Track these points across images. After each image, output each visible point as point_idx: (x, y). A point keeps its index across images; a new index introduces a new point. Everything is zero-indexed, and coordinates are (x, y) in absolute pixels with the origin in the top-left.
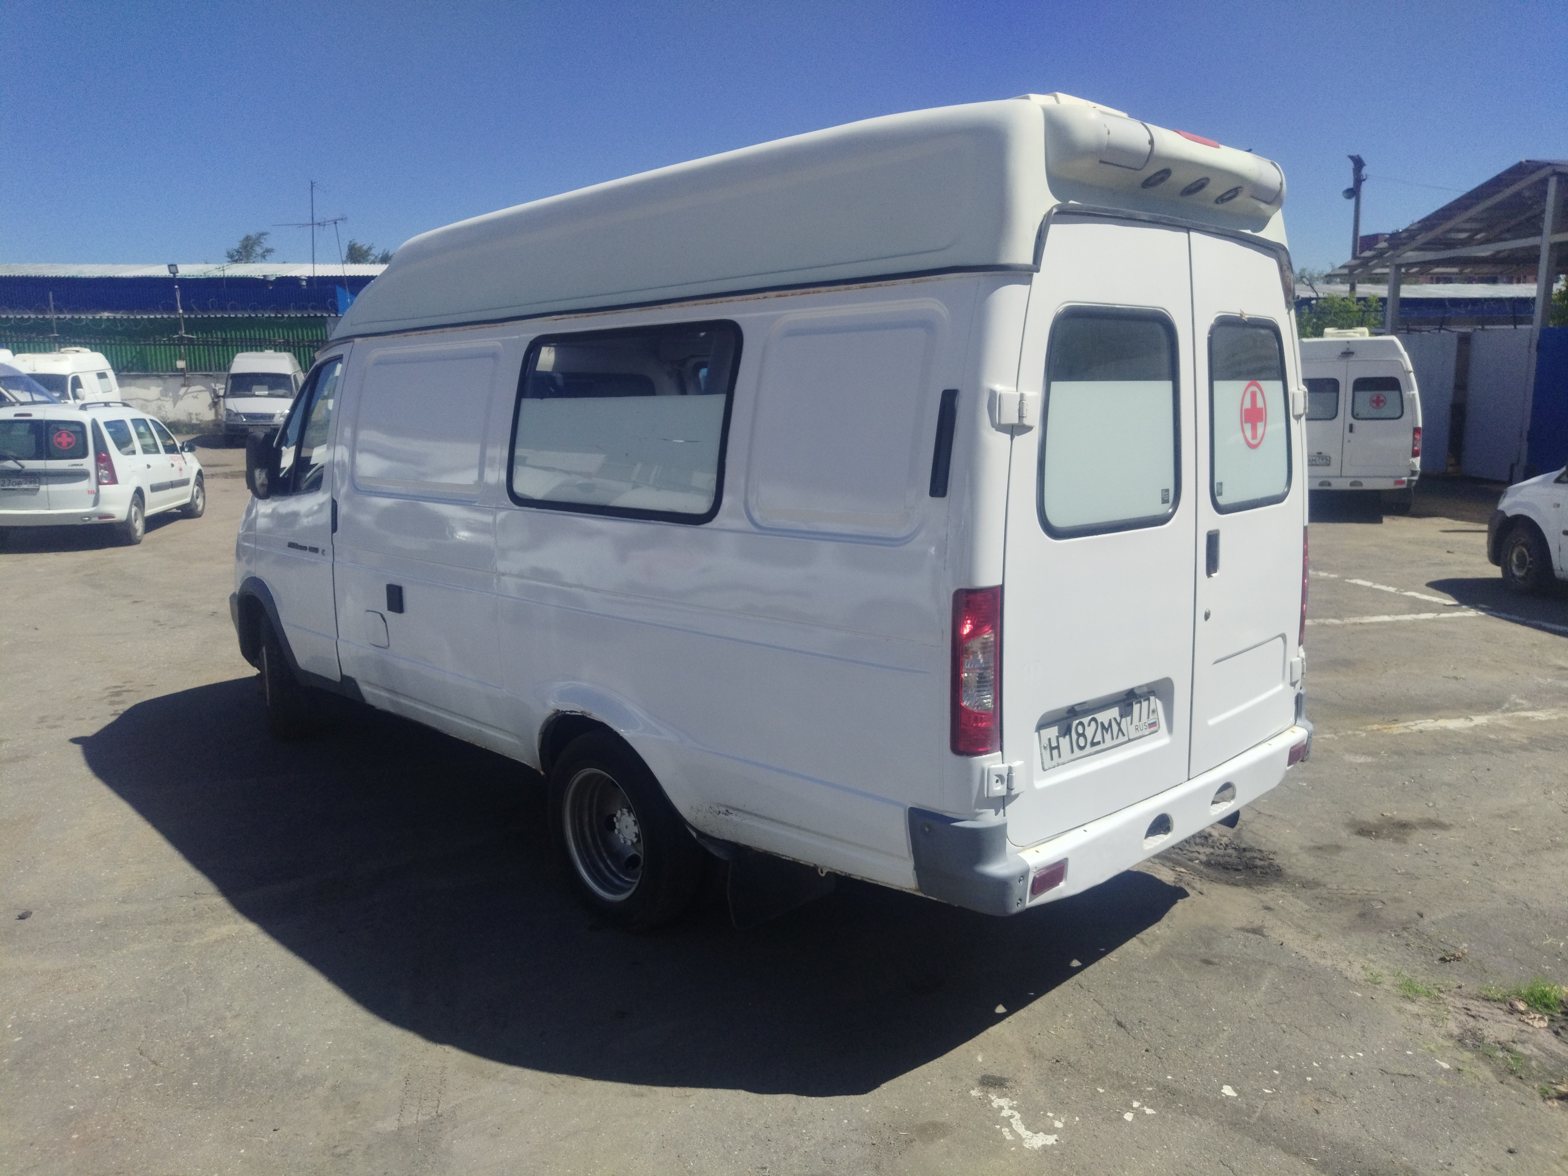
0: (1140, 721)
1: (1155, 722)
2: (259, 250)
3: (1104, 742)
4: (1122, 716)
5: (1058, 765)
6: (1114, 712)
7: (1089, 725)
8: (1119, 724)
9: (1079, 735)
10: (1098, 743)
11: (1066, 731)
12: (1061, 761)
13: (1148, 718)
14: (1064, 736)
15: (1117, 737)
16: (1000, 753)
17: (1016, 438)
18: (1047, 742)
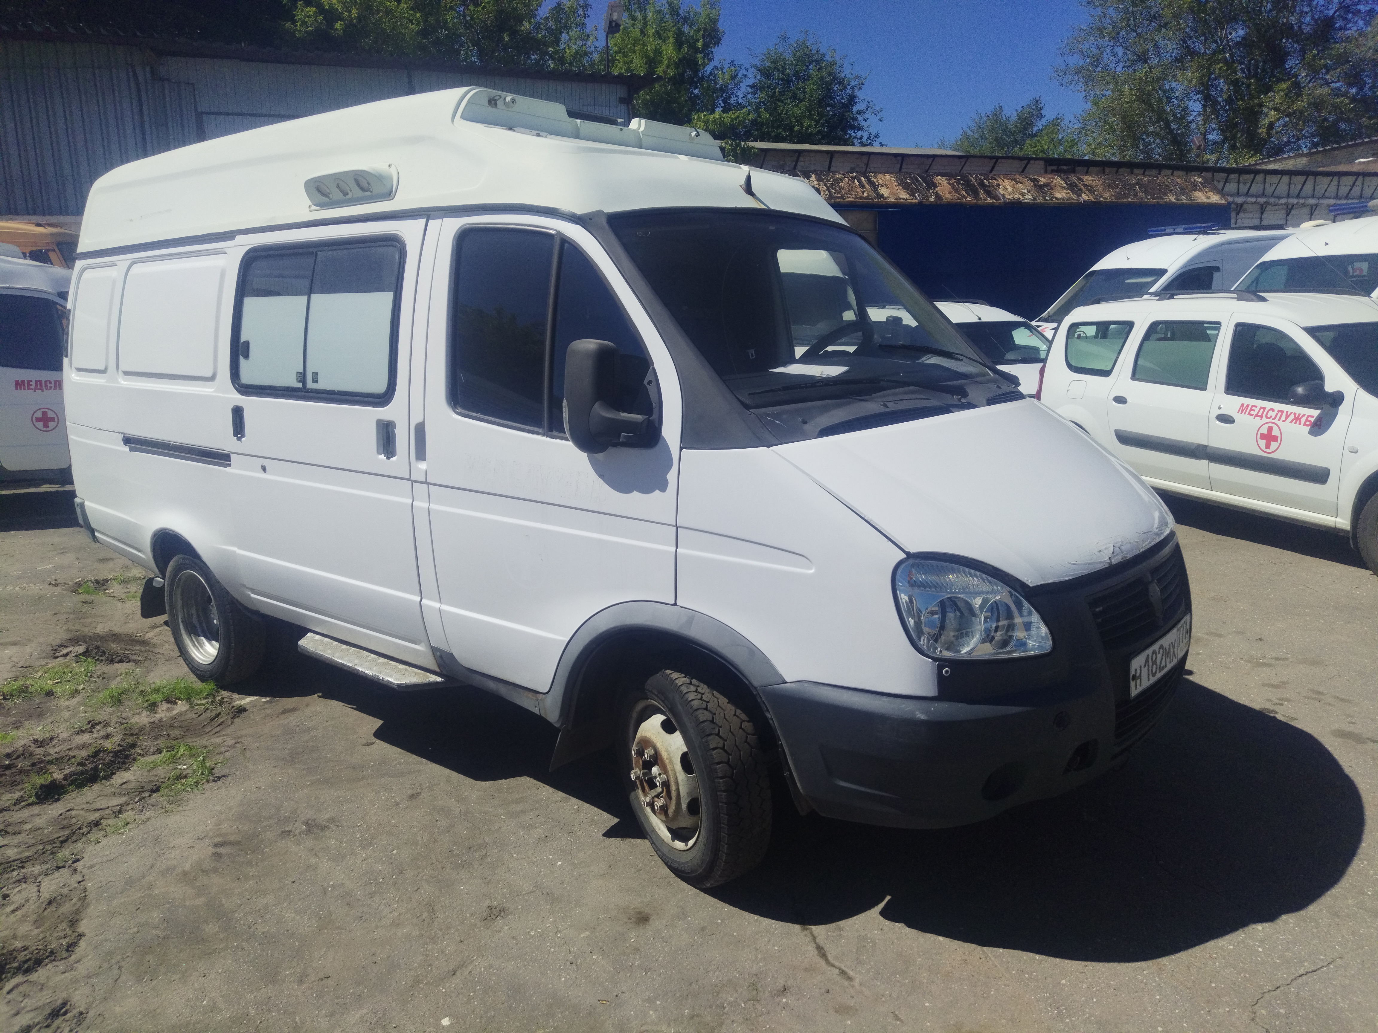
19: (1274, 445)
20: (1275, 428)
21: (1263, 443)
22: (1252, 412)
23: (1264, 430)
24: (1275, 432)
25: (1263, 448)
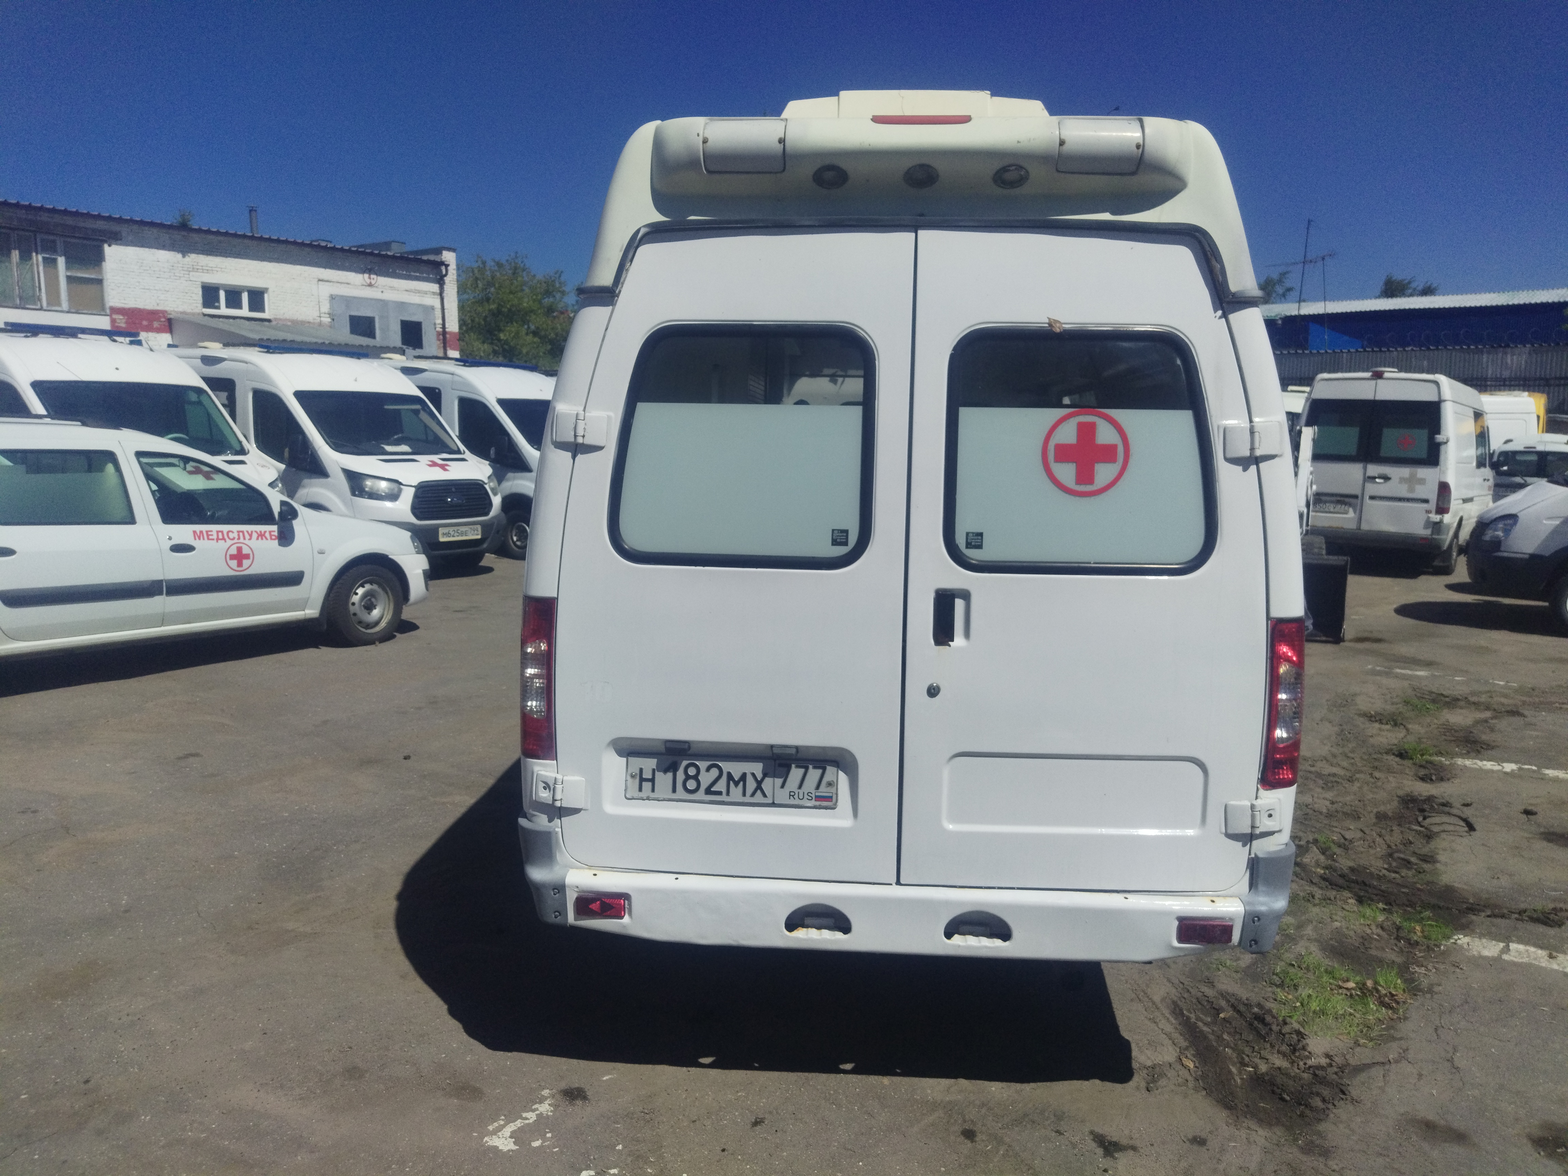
0: (800, 787)
1: (831, 797)
2: (1280, 290)
3: (728, 793)
4: (765, 775)
5: (648, 799)
6: (757, 768)
7: (708, 770)
8: (759, 783)
9: (688, 777)
10: (719, 793)
11: (672, 768)
12: (652, 795)
13: (818, 787)
14: (665, 771)
15: (753, 795)
16: (555, 761)
17: (580, 457)
18: (638, 772)
19: (246, 563)
20: (244, 547)
21: (234, 563)
22: (210, 537)
23: (233, 551)
24: (246, 550)
25: (235, 567)
